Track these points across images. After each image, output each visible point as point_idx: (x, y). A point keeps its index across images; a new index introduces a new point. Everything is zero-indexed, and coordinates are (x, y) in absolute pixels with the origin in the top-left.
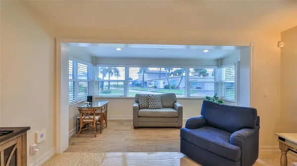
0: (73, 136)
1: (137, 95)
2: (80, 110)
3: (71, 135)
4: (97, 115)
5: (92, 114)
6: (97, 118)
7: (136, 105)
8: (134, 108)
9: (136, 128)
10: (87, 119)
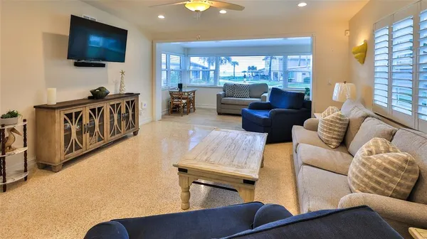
0: (165, 115)
1: (226, 85)
2: (171, 93)
3: (164, 113)
4: (184, 99)
5: (180, 98)
6: (184, 101)
7: (222, 93)
8: (218, 96)
9: (219, 114)
10: (176, 102)
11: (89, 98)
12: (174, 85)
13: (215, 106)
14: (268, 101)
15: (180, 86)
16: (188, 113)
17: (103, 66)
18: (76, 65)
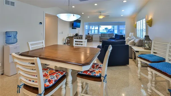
2: (86, 36)
5: (89, 37)
7: (101, 36)
11: (75, 36)
12: (87, 34)
13: (99, 40)
14: (114, 37)
15: (88, 34)
16: (91, 41)
17: (76, 29)
18: (72, 28)
